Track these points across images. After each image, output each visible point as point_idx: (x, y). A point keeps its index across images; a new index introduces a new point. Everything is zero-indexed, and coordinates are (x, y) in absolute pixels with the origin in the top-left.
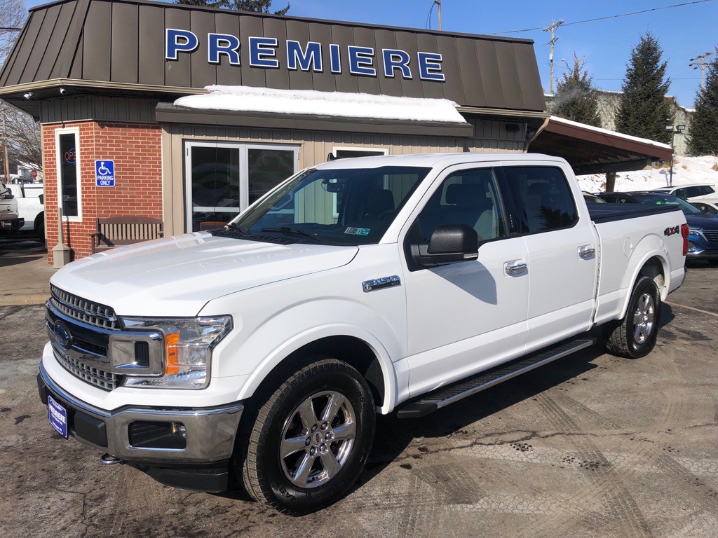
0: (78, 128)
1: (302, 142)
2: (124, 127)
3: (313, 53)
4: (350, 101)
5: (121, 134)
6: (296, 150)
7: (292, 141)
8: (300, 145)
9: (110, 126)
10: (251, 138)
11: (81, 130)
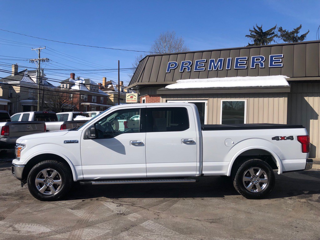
0: (145, 97)
1: (208, 99)
2: (156, 96)
3: (220, 63)
4: (231, 81)
5: (155, 99)
6: (206, 102)
7: (204, 99)
8: (207, 100)
9: (152, 96)
10: (189, 98)
11: (146, 98)
